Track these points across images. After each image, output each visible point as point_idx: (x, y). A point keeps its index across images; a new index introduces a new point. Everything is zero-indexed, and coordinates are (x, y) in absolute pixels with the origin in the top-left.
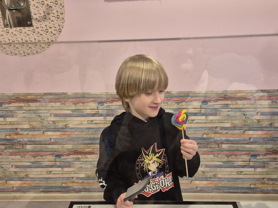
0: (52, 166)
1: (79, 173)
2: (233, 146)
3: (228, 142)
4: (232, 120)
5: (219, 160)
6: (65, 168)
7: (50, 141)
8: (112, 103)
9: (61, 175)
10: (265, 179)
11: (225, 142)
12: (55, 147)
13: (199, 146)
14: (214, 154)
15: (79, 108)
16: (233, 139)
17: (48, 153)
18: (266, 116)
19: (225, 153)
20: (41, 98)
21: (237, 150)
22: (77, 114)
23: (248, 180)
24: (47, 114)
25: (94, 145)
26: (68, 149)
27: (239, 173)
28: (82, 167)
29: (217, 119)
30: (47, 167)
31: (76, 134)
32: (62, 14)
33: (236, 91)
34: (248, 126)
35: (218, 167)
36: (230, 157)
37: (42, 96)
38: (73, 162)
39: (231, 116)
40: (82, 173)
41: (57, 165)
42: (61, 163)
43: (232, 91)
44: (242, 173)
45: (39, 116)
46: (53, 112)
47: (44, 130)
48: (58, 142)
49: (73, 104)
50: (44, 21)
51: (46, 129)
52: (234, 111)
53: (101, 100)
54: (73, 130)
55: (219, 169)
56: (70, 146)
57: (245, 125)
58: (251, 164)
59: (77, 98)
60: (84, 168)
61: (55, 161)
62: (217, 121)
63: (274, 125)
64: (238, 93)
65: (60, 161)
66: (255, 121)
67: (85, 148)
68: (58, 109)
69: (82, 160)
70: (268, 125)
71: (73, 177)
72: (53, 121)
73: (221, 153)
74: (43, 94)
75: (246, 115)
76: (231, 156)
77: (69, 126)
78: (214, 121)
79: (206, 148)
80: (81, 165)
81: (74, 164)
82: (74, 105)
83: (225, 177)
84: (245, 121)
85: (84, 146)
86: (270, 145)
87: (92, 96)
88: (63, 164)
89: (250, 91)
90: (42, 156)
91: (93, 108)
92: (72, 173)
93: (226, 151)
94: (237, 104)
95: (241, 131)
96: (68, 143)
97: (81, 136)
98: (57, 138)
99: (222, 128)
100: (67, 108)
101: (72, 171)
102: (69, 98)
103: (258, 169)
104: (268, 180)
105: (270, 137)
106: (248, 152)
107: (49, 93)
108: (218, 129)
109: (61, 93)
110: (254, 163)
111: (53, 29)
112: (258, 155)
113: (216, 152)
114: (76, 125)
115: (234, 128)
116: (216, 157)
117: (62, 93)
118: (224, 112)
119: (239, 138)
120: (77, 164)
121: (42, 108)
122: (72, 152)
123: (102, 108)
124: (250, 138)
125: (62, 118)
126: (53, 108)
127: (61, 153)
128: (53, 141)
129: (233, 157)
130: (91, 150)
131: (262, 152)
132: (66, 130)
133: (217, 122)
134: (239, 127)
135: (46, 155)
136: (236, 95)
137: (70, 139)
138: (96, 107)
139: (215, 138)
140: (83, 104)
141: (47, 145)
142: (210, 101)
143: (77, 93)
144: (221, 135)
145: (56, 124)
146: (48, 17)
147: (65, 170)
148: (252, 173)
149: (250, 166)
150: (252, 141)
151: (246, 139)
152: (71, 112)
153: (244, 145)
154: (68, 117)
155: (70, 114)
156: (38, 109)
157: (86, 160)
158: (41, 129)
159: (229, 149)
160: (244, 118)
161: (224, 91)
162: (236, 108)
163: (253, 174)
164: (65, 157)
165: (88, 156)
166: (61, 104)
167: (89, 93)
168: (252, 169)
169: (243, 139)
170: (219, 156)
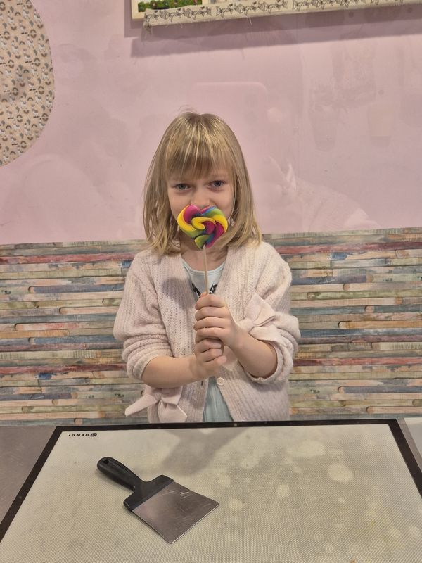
0: (32, 397)
1: (87, 409)
2: (402, 346)
3: (391, 336)
4: (397, 291)
5: (374, 376)
7: (28, 343)
9: (50, 414)
11: (385, 338)
12: (39, 355)
13: (332, 347)
14: (364, 362)
15: (84, 274)
16: (402, 330)
17: (26, 369)
19: (385, 362)
20: (10, 255)
21: (412, 354)
22: (81, 287)
24: (21, 288)
26: (65, 359)
28: (93, 396)
29: (366, 289)
30: (23, 397)
31: (80, 327)
32: (48, 84)
33: (404, 229)
35: (374, 392)
36: (396, 370)
37: (11, 252)
38: (75, 387)
39: (395, 283)
41: (43, 393)
43: (395, 229)
45: (6, 292)
47: (15, 320)
48: (43, 346)
49: (74, 265)
50: (14, 99)
51: (20, 320)
52: (401, 272)
54: (73, 320)
55: (374, 396)
56: (67, 354)
59: (80, 252)
60: (97, 399)
61: (39, 386)
62: (365, 293)
64: (407, 233)
65: (48, 386)
67: (99, 356)
68: (43, 276)
69: (93, 381)
71: (75, 419)
72: (35, 302)
73: (378, 362)
74: (13, 247)
76: (400, 367)
77: (66, 312)
78: (361, 293)
79: (345, 351)
80: (91, 393)
81: (77, 390)
82: (75, 268)
83: (389, 412)
88: (55, 391)
90: (12, 375)
91: (113, 273)
92: (74, 409)
93: (387, 356)
94: (407, 256)
95: (418, 313)
96: (65, 347)
97: (89, 332)
99: (377, 307)
101: (74, 406)
102: (64, 254)
107: (25, 244)
108: (370, 311)
109: (48, 243)
111: (32, 114)
113: (367, 360)
115: (403, 307)
116: (366, 370)
118: (381, 273)
119: (413, 329)
120: (84, 391)
121: (10, 275)
122: (73, 366)
125: (52, 294)
127: (50, 369)
128: (35, 344)
129: (404, 368)
133: (368, 296)
134: (413, 306)
135: (21, 373)
136: (403, 239)
138: (120, 270)
139: (363, 329)
141: (22, 353)
142: (350, 252)
144: (376, 322)
145: (40, 307)
146: (21, 90)
147: (59, 404)
152: (70, 282)
155: (67, 286)
156: (4, 278)
158: (10, 320)
159: (394, 352)
161: (377, 230)
162: (406, 266)
164: (59, 376)
166: (50, 266)
167: (104, 243)
170: (374, 368)
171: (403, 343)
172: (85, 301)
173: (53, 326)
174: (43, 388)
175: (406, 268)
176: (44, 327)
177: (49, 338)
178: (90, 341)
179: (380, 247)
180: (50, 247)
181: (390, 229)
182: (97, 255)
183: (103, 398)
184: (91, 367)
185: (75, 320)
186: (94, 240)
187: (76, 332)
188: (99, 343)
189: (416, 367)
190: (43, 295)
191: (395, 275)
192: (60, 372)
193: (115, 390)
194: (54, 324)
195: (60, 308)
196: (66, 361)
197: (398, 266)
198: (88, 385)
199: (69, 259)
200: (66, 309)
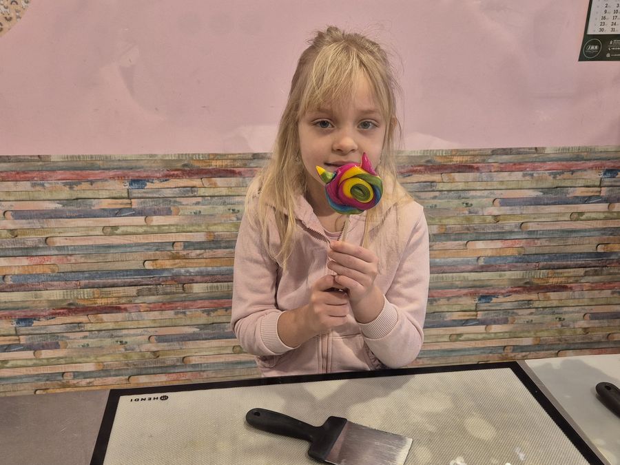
2: (442, 277)
6: (43, 351)
8: (166, 180)
10: (506, 348)
12: (17, 297)
15: (80, 196)
16: (443, 260)
18: (511, 208)
21: (451, 287)
23: (472, 352)
25: (121, 288)
27: (455, 337)
28: (88, 345)
31: (74, 261)
33: (452, 151)
34: (475, 229)
38: (65, 334)
39: (440, 209)
40: (88, 360)
42: (32, 338)
44: (460, 339)
46: (12, 206)
48: (23, 285)
53: (137, 174)
54: (63, 253)
56: (56, 294)
57: (468, 229)
58: (480, 315)
63: (527, 227)
66: (490, 219)
67: (97, 296)
68: (24, 197)
69: (89, 327)
70: (516, 226)
72: (12, 231)
75: (472, 205)
80: (85, 341)
81: (68, 338)
84: (468, 219)
85: (93, 292)
86: (518, 272)
87: (116, 164)
88: (37, 340)
89: (480, 150)
92: (62, 361)
94: (453, 181)
97: (84, 267)
98: (20, 275)
100: (48, 196)
101: (62, 358)
102: (53, 170)
103: (494, 326)
104: (514, 351)
105: (519, 254)
106: (472, 290)
109: (31, 156)
110: (485, 315)
112: (495, 295)
114: (73, 240)
117: (34, 156)
120: (77, 339)
123: (140, 195)
124: (478, 258)
126: (9, 195)
127: (31, 314)
130: (113, 300)
131: (502, 289)
132: (46, 253)
136: (451, 161)
137: (55, 276)
140: (92, 184)
143: (76, 156)
145: (19, 237)
147: (43, 356)
148: (480, 337)
149: (478, 320)
150: (483, 264)
151: (469, 261)
153: (466, 274)
154: (52, 218)
155: (56, 210)
157: (98, 326)
160: (467, 212)
161: (424, 151)
162: (451, 191)
163: (484, 339)
164: (43, 322)
165: (105, 317)
166: (34, 185)
167: (106, 157)
168: (482, 328)
169: (463, 261)
171: (444, 275)
172: (80, 229)
173: (36, 260)
174: (21, 337)
175: (451, 194)
176: (25, 261)
177: (31, 274)
178: (86, 278)
179: (426, 170)
180: (34, 161)
181: (437, 150)
182: (97, 172)
183: (100, 347)
184: (86, 310)
185: (66, 253)
186: (93, 154)
187: (68, 268)
188: (97, 281)
189: (454, 300)
190: (24, 221)
191: (440, 201)
192: (44, 316)
193: (117, 337)
194: (37, 258)
195: (47, 238)
196: (52, 303)
197: (442, 191)
198: (82, 331)
199: (60, 177)
200: (55, 239)
